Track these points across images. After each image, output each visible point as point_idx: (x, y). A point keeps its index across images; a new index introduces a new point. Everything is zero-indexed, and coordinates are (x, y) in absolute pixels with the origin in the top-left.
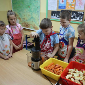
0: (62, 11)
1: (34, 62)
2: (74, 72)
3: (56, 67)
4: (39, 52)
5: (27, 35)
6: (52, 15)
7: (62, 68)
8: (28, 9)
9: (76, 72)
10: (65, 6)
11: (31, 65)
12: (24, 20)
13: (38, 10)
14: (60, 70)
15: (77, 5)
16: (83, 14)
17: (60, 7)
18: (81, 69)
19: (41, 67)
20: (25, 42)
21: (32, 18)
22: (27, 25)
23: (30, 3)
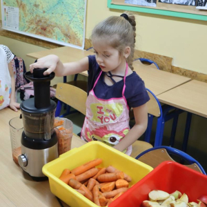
4: (45, 115)
12: (35, 8)
19: (48, 170)
21: (60, 2)
22: (45, 25)
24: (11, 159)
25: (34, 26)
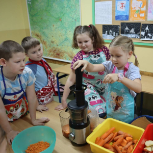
0: (122, 24)
4: (84, 110)
5: (58, 73)
6: (104, 32)
8: (59, 23)
10: (128, 14)
12: (52, 44)
13: (77, 25)
17: (117, 18)
21: (66, 39)
22: (59, 52)
23: (62, 13)
25: (52, 53)
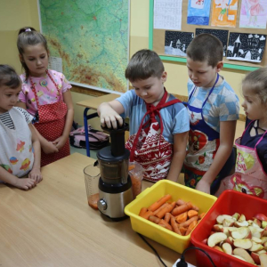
0: (198, 31)
1: (108, 196)
2: (234, 225)
3: (178, 209)
5: (87, 109)
6: (167, 43)
7: (196, 213)
8: (92, 24)
9: (239, 224)
10: (208, 15)
11: (99, 203)
12: (78, 58)
13: (122, 29)
14: (188, 218)
15: (245, 13)
16: (264, 41)
17: (191, 20)
18: (255, 216)
19: (130, 210)
20: (82, 130)
21: (103, 52)
22: (89, 75)
23: (98, 6)
24: (87, 205)
